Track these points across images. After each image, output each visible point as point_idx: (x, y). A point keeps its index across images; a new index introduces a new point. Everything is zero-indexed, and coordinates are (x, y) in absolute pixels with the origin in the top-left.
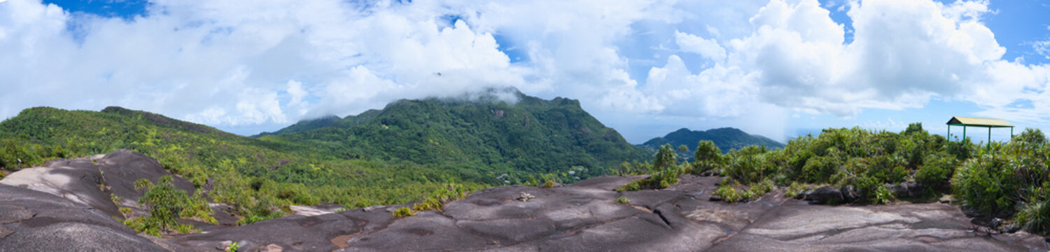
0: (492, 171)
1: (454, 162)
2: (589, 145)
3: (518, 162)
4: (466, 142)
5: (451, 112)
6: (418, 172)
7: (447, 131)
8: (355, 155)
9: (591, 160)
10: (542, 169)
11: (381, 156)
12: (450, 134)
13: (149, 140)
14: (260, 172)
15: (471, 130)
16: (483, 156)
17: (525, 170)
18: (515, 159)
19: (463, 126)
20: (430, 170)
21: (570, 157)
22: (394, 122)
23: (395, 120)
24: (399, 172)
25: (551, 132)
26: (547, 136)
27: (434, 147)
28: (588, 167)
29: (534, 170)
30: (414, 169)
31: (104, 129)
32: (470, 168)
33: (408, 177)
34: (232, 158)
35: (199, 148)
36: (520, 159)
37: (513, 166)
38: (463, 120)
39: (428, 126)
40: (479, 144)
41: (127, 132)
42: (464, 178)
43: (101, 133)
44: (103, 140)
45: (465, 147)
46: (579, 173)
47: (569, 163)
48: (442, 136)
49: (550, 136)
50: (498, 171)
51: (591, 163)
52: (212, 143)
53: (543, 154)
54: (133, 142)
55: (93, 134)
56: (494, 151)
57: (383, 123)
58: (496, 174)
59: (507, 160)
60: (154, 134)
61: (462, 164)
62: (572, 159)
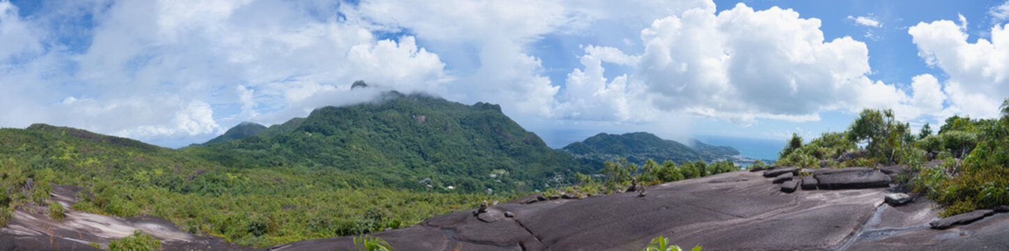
0: (415, 175)
1: (377, 168)
2: (510, 148)
3: (441, 166)
4: (388, 147)
5: (374, 118)
6: (338, 178)
7: (370, 136)
8: (278, 163)
9: (512, 163)
10: (464, 173)
11: (304, 163)
12: (373, 139)
13: (67, 154)
14: (175, 182)
15: (393, 135)
16: (406, 161)
17: (447, 174)
18: (437, 163)
19: (386, 132)
20: (352, 176)
21: (492, 160)
22: (317, 129)
23: (318, 127)
24: (320, 178)
25: (473, 136)
26: (469, 140)
27: (357, 153)
28: (509, 170)
29: (456, 173)
30: (336, 175)
31: (24, 145)
32: (393, 173)
33: (329, 183)
34: (149, 169)
35: (115, 160)
36: (442, 163)
37: (435, 170)
38: (386, 126)
39: (351, 132)
40: (401, 148)
41: (46, 147)
42: (387, 183)
43: (21, 149)
44: (22, 156)
45: (387, 152)
46: (500, 177)
47: (490, 166)
48: (365, 141)
49: (471, 140)
50: (421, 176)
51: (512, 167)
52: (128, 155)
53: (465, 158)
54: (51, 156)
55: (12, 150)
56: (416, 156)
57: (306, 131)
58: (419, 179)
59: (430, 164)
60: (72, 148)
61: (386, 169)
62: (493, 163)
